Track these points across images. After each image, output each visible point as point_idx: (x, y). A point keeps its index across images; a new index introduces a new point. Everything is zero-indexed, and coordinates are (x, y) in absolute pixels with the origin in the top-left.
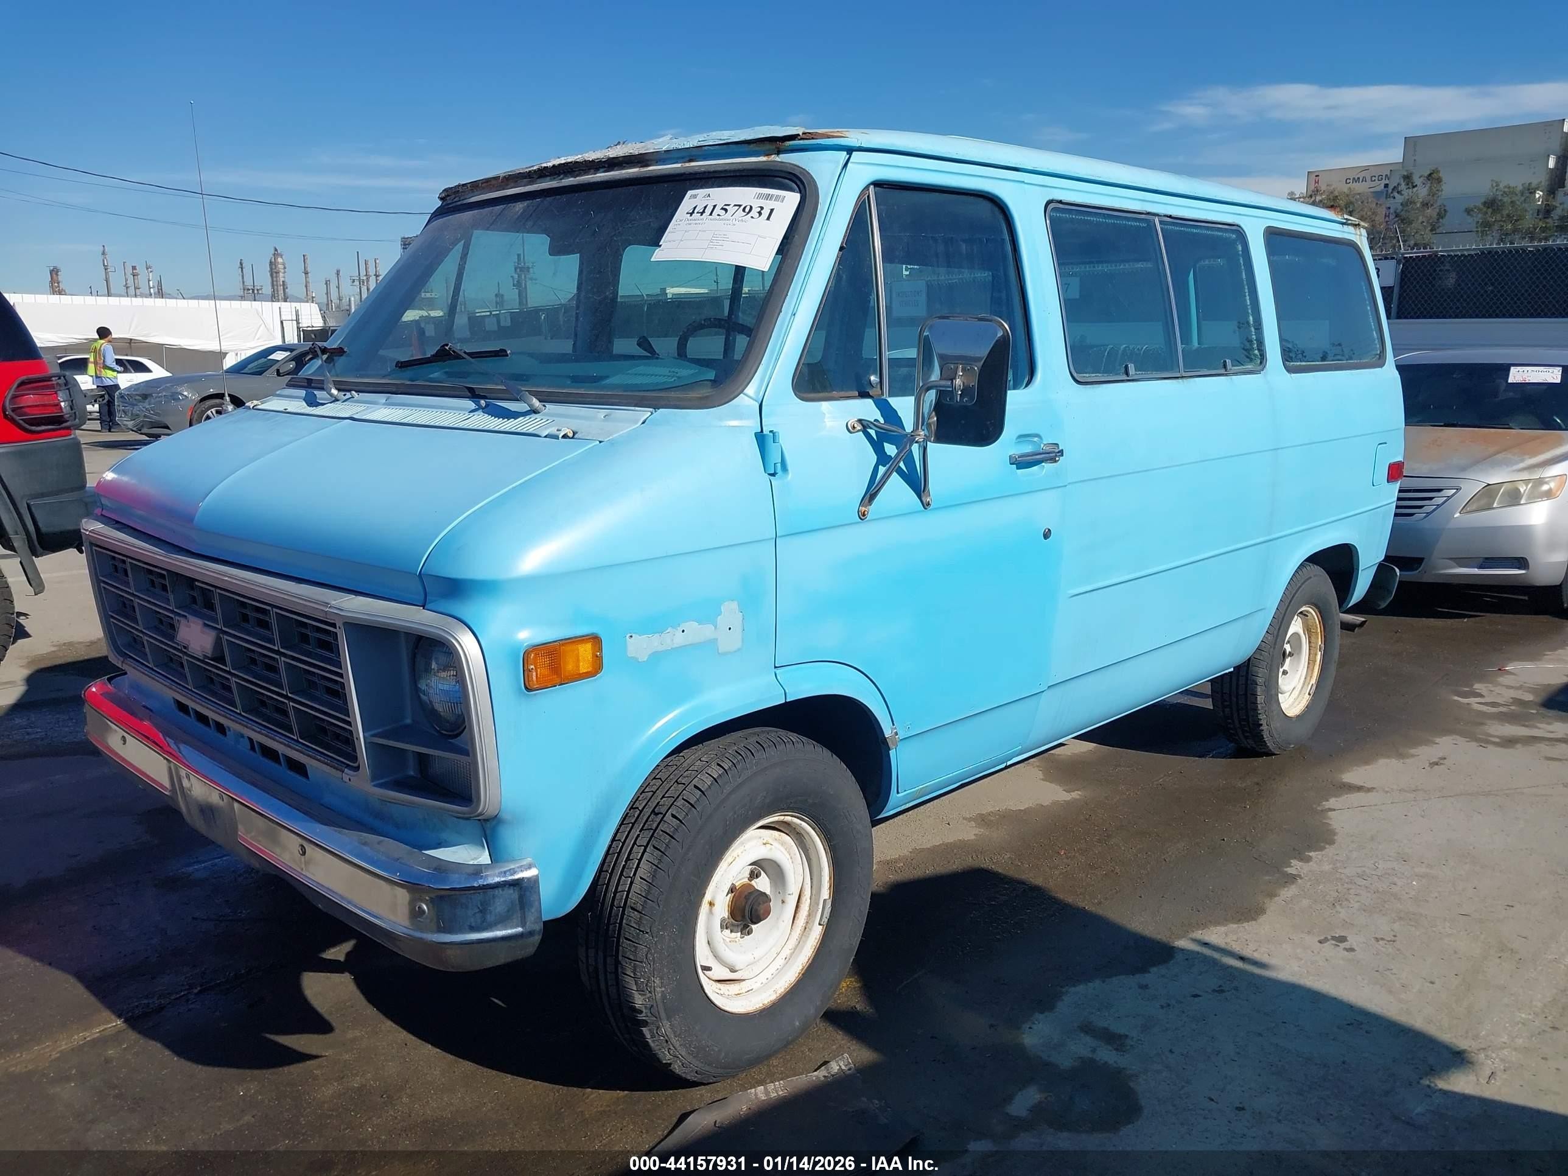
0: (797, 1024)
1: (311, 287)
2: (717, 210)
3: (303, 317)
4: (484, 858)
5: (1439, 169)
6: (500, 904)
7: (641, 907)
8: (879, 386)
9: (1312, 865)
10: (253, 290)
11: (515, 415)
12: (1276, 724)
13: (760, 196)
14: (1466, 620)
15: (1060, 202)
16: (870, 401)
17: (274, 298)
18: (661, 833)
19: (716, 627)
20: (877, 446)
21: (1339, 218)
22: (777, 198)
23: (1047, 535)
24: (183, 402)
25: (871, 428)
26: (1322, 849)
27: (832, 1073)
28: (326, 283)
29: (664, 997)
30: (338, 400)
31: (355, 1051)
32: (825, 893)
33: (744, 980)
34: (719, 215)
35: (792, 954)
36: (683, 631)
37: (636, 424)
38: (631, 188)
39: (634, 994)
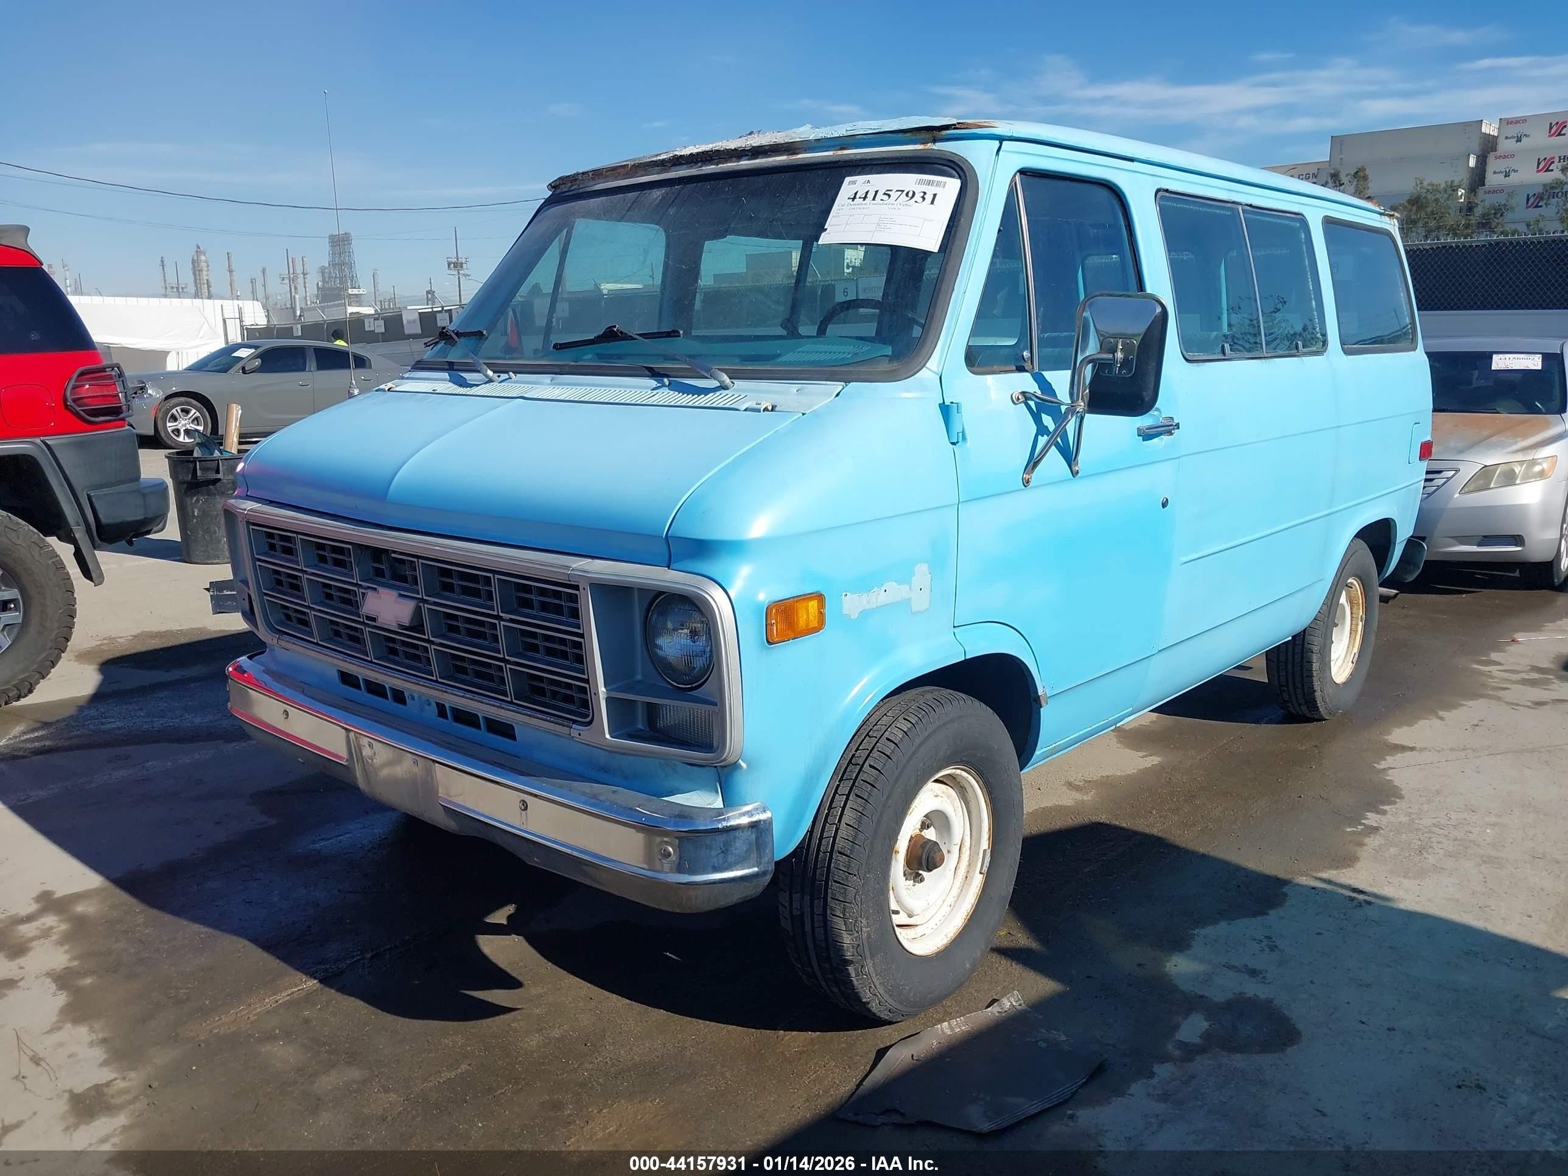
0: (968, 966)
1: (236, 285)
2: (880, 196)
3: (246, 315)
4: (718, 803)
5: (1366, 167)
6: (740, 845)
7: (849, 851)
8: (1030, 361)
9: (1389, 817)
10: (178, 288)
11: (706, 391)
12: (1329, 690)
13: (921, 182)
14: (1464, 596)
15: (1167, 191)
16: (1027, 375)
17: (197, 295)
18: (862, 782)
19: (910, 589)
20: (1037, 418)
21: (1377, 209)
22: (938, 184)
23: (1164, 505)
24: (147, 401)
25: (1032, 400)
26: (1395, 803)
27: (1005, 1010)
28: (252, 282)
29: (869, 936)
30: (492, 381)
31: (543, 1006)
32: (985, 844)
33: (917, 925)
34: (882, 200)
35: (956, 902)
36: (885, 591)
37: (831, 397)
38: (782, 176)
39: (841, 933)
